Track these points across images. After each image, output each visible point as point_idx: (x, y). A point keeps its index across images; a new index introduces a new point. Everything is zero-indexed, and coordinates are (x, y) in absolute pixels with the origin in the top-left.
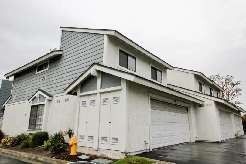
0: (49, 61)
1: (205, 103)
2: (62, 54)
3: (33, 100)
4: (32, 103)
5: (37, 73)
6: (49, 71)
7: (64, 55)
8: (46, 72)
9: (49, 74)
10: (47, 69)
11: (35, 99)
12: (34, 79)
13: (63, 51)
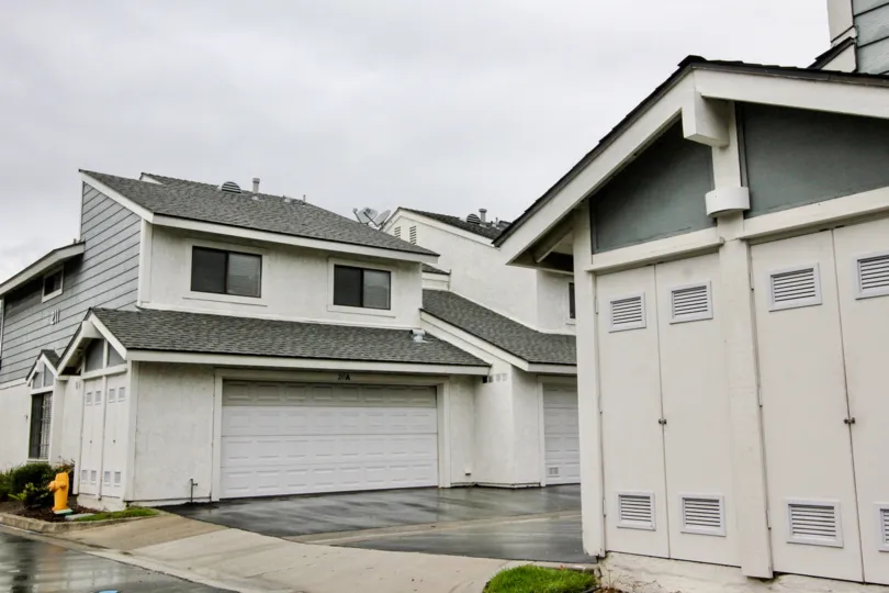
0: (62, 268)
1: (494, 372)
2: (82, 252)
3: (34, 378)
4: (34, 387)
5: (45, 299)
6: (64, 297)
7: (87, 256)
8: (58, 299)
9: (63, 305)
10: (59, 292)
11: (38, 378)
12: (38, 316)
13: (84, 243)
